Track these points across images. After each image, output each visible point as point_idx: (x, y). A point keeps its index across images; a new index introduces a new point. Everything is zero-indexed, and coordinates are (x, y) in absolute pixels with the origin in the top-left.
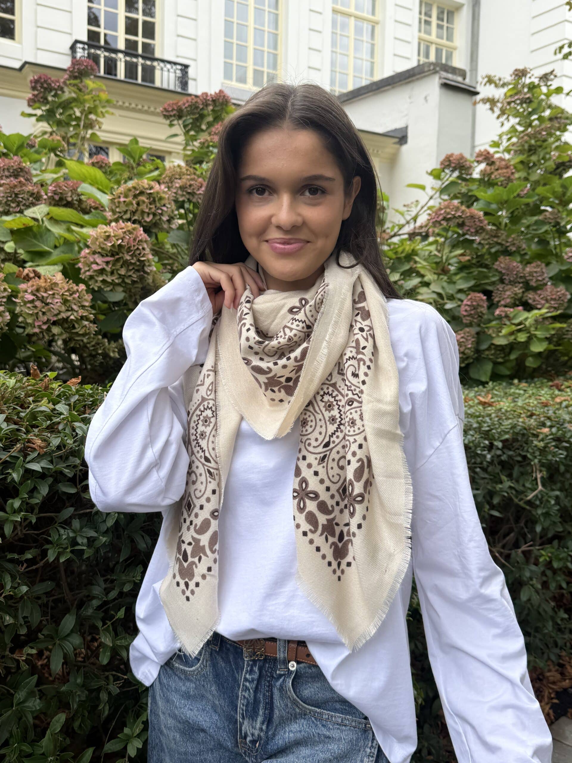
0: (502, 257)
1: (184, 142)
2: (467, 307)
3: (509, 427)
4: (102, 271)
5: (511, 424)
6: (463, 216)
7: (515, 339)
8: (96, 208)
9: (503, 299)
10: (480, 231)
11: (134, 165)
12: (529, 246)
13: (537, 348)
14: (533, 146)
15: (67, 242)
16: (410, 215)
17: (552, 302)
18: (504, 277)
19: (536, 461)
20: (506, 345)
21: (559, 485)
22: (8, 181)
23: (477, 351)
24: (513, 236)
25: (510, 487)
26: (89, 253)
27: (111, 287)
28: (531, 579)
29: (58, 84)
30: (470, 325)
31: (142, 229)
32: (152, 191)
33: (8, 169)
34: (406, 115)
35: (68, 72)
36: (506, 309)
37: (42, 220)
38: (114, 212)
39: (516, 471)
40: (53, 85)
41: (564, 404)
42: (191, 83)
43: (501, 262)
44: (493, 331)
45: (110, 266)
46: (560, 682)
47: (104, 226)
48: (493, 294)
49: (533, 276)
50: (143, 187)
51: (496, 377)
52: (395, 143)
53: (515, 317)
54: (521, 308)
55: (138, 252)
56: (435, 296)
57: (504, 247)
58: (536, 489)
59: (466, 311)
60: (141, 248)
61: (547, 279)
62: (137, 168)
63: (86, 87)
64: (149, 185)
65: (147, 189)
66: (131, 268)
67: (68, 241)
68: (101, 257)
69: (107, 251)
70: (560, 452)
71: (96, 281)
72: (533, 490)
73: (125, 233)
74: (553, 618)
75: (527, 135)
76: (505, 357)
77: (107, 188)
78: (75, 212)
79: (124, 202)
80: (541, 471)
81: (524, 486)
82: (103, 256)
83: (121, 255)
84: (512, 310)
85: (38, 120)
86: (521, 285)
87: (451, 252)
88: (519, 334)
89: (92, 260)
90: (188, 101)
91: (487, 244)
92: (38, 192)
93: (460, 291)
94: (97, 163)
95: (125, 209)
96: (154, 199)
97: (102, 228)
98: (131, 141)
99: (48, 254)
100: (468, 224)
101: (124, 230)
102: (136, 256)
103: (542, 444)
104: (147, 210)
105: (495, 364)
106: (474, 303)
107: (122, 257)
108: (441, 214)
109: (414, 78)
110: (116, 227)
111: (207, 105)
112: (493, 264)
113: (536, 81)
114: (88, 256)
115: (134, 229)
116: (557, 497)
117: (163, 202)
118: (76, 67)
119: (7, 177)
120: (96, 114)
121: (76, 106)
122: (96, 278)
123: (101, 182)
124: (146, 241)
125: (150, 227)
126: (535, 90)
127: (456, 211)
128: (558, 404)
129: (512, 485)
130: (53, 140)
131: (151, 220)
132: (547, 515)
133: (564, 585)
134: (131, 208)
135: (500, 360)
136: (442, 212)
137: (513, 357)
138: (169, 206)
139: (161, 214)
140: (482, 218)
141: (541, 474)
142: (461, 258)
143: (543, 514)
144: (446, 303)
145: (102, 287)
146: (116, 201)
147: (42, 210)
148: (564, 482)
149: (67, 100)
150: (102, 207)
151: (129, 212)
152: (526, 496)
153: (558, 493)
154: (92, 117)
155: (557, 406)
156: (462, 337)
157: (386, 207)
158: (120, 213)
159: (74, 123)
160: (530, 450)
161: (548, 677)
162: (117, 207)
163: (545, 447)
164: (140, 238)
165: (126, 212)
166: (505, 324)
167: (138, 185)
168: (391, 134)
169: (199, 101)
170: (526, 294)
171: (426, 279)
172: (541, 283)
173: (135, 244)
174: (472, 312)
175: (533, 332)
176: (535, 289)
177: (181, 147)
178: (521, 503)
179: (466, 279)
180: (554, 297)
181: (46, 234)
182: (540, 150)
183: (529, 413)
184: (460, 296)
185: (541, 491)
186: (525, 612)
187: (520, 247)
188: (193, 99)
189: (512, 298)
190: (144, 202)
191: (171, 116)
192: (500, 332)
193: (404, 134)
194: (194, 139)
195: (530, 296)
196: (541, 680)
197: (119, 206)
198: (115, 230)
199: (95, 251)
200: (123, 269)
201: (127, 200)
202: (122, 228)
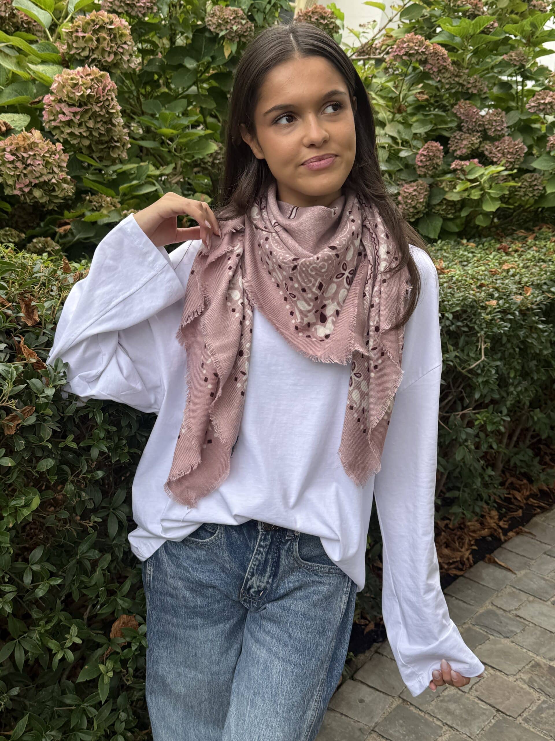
0: (462, 100)
2: (423, 157)
3: (461, 298)
4: (69, 123)
5: (462, 296)
6: (427, 53)
7: (468, 196)
9: (459, 149)
10: (443, 71)
12: (491, 89)
13: (490, 207)
16: (367, 38)
17: (509, 156)
18: (462, 124)
19: (482, 333)
20: (458, 201)
21: (499, 355)
23: (428, 205)
24: (475, 77)
25: (456, 357)
26: (54, 101)
27: (79, 140)
28: (466, 440)
30: (425, 176)
31: (108, 75)
32: (112, 27)
36: (463, 163)
38: (70, 47)
39: (461, 341)
41: (512, 272)
43: (460, 106)
44: (447, 184)
45: (78, 117)
46: (480, 531)
48: (450, 142)
49: (492, 125)
50: (103, 21)
51: (444, 234)
53: (470, 172)
54: (476, 160)
55: (107, 103)
56: (390, 141)
57: (465, 88)
58: (479, 359)
59: (421, 161)
60: (110, 98)
61: (506, 130)
64: (110, 19)
65: (107, 23)
66: (99, 120)
68: (67, 107)
69: (75, 100)
70: (505, 324)
71: (62, 132)
72: (477, 360)
73: (92, 80)
74: (481, 476)
76: (456, 212)
79: (84, 37)
80: (485, 343)
81: (468, 355)
82: (70, 105)
83: (89, 106)
84: (467, 163)
86: (479, 134)
87: (409, 90)
88: (473, 191)
89: (59, 110)
91: (447, 84)
93: (415, 136)
95: (83, 45)
96: (114, 36)
97: (67, 73)
100: (430, 62)
101: (91, 77)
102: (105, 107)
103: (489, 317)
104: (108, 49)
105: (445, 219)
106: (431, 154)
107: (91, 109)
108: (403, 48)
110: (82, 72)
112: (452, 106)
114: (53, 104)
115: (101, 76)
116: (497, 366)
117: (124, 39)
122: (62, 129)
125: (110, 67)
127: (419, 46)
128: (504, 270)
129: (458, 354)
131: (113, 60)
132: (486, 383)
133: (495, 446)
134: (90, 44)
135: (450, 216)
136: (405, 46)
137: (464, 214)
138: (130, 43)
139: (122, 53)
140: (446, 56)
141: (485, 345)
142: (418, 96)
143: (483, 382)
144: (401, 150)
145: (69, 139)
146: (74, 35)
148: (505, 351)
151: (88, 49)
152: (469, 365)
153: (498, 363)
155: (504, 274)
156: (415, 190)
157: (341, 26)
158: (77, 48)
160: (478, 322)
161: (469, 526)
162: (73, 42)
163: (491, 320)
164: (109, 87)
165: (84, 49)
166: (459, 179)
167: (98, 18)
170: (482, 145)
172: (500, 134)
173: (104, 94)
174: (428, 163)
175: (487, 190)
176: (492, 139)
178: (464, 371)
179: (423, 122)
180: (511, 150)
183: (479, 284)
184: (415, 143)
185: (483, 361)
186: (458, 470)
187: (482, 91)
189: (469, 148)
190: (105, 39)
192: (455, 188)
195: (487, 147)
196: (462, 529)
197: (76, 41)
198: (82, 77)
199: (61, 99)
200: (91, 121)
201: (87, 35)
202: (89, 75)
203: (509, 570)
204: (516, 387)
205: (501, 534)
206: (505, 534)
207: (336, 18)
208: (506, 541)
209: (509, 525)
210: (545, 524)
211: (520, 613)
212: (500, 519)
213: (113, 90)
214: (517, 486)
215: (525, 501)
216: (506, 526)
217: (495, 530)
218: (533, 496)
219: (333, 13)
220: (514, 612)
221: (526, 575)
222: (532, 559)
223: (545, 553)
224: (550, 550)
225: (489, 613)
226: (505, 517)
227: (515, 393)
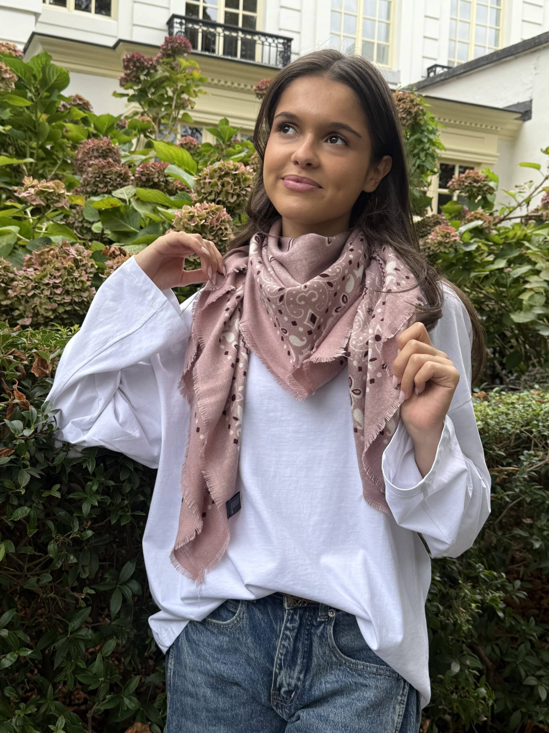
8: (182, 190)
11: (224, 146)
15: (152, 223)
16: (523, 197)
22: (97, 161)
29: (151, 63)
31: (225, 209)
32: (237, 172)
33: (97, 150)
34: (531, 88)
35: (161, 50)
37: (129, 201)
38: (199, 193)
40: (146, 64)
42: (293, 57)
47: (189, 207)
50: (229, 168)
52: (517, 119)
55: (220, 232)
56: (545, 285)
60: (223, 228)
62: (226, 148)
63: (178, 65)
64: (235, 166)
65: (232, 170)
67: (154, 222)
77: (193, 169)
78: (161, 193)
79: (210, 183)
85: (129, 100)
92: (126, 173)
94: (186, 144)
95: (210, 190)
96: (239, 180)
97: (187, 209)
98: (221, 121)
99: (135, 234)
101: (207, 211)
102: (218, 236)
104: (231, 191)
110: (200, 207)
117: (247, 183)
118: (170, 45)
119: (96, 158)
120: (189, 94)
121: (168, 85)
123: (188, 163)
124: (229, 222)
125: (234, 208)
130: (143, 121)
131: (235, 201)
134: (216, 189)
139: (245, 195)
146: (202, 181)
147: (129, 191)
149: (159, 79)
150: (188, 188)
151: (213, 193)
154: (185, 96)
157: (495, 188)
158: (205, 194)
159: (166, 103)
162: (202, 188)
164: (223, 218)
165: (210, 193)
167: (224, 166)
168: (512, 109)
171: (537, 267)
173: (218, 224)
181: (132, 214)
190: (229, 183)
193: (527, 109)
197: (204, 187)
198: (198, 210)
201: (212, 181)
202: (206, 209)
207: (490, 181)
219: (487, 177)
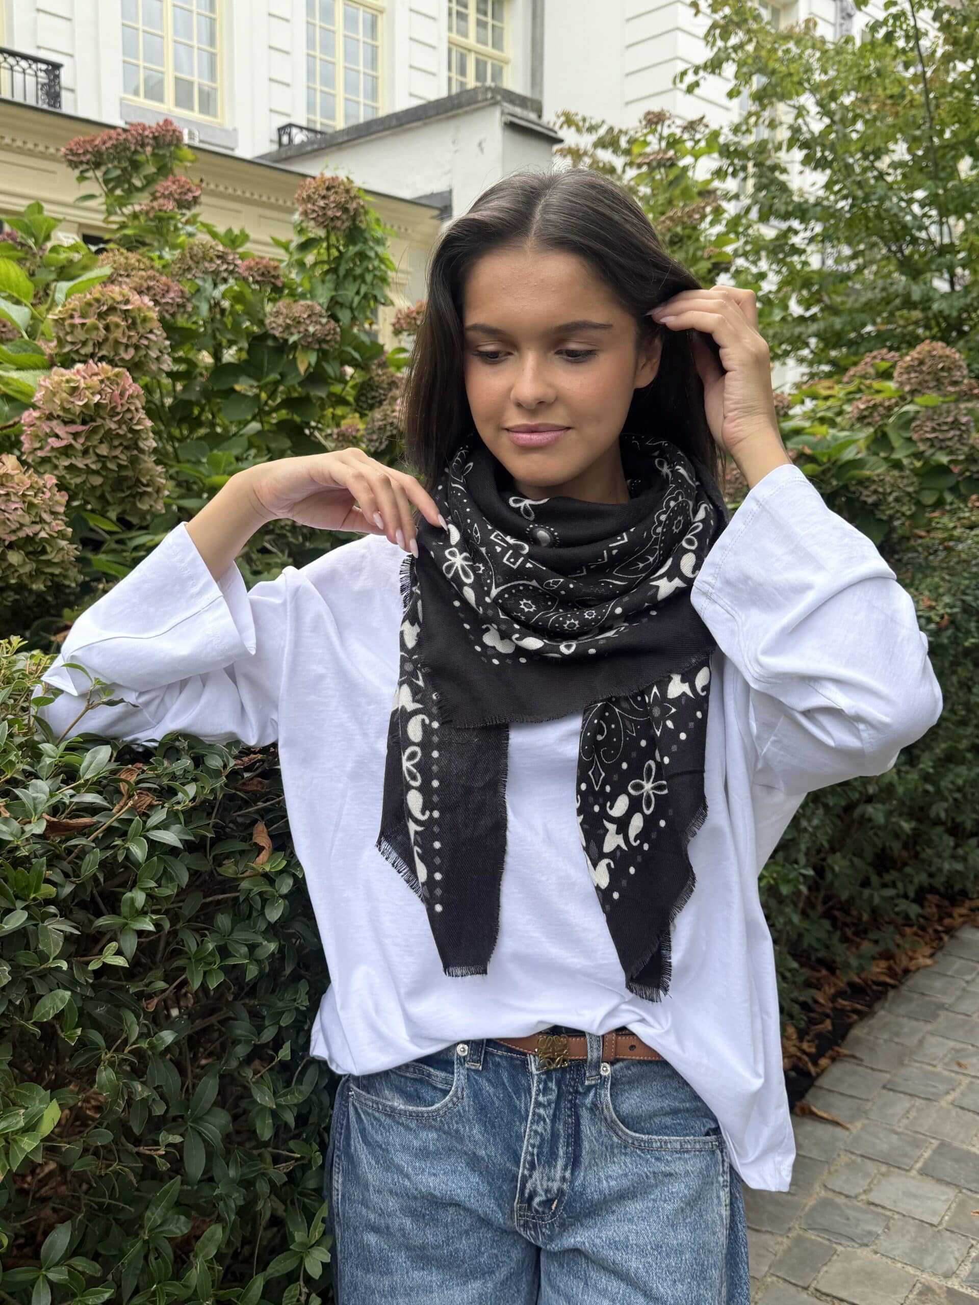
1: (104, 207)
4: (67, 451)
11: (36, 250)
14: (676, 235)
26: (39, 418)
27: (84, 477)
31: (128, 374)
32: (129, 307)
34: (450, 171)
38: (61, 342)
42: (65, 95)
45: (82, 440)
47: (62, 370)
50: (113, 299)
52: (433, 217)
55: (129, 416)
60: (133, 408)
62: (39, 253)
64: (123, 296)
65: (120, 302)
66: (116, 443)
68: (62, 425)
69: (74, 414)
71: (56, 467)
73: (102, 381)
75: (671, 219)
77: (26, 297)
79: (83, 325)
82: (66, 423)
83: (99, 422)
89: (48, 430)
90: (110, 138)
95: (83, 338)
96: (133, 321)
97: (59, 374)
98: (29, 207)
101: (100, 378)
104: (125, 341)
107: (102, 425)
109: (460, 111)
110: (84, 371)
111: (143, 145)
113: (678, 132)
115: (117, 375)
117: (149, 326)
122: (55, 461)
123: (17, 287)
126: (678, 146)
131: (133, 356)
134: (94, 335)
138: (159, 333)
139: (147, 347)
145: (68, 477)
146: (68, 322)
150: (15, 329)
151: (91, 343)
158: (72, 343)
162: (67, 333)
164: (131, 391)
165: (84, 343)
167: (105, 296)
168: (424, 202)
169: (130, 137)
173: (123, 401)
177: (102, 217)
182: (689, 243)
188: (119, 134)
190: (117, 326)
191: (81, 163)
193: (447, 203)
194: (122, 202)
197: (72, 332)
198: (84, 378)
199: (51, 414)
200: (103, 446)
201: (88, 321)
202: (96, 374)
203: (836, 1123)
204: (809, 820)
205: (810, 1064)
206: (815, 1064)
208: (819, 1075)
209: (817, 1047)
210: (871, 1038)
211: (874, 1197)
212: (801, 1039)
213: (137, 396)
214: (814, 981)
215: (831, 1005)
216: (813, 1050)
217: (799, 1059)
218: (840, 994)
220: (864, 1197)
221: (864, 1128)
222: (867, 1100)
223: (884, 1087)
224: (890, 1081)
225: (825, 1204)
226: (808, 1034)
227: (810, 829)
